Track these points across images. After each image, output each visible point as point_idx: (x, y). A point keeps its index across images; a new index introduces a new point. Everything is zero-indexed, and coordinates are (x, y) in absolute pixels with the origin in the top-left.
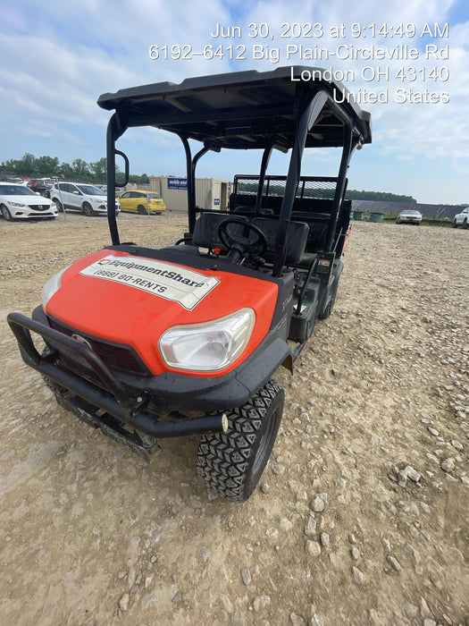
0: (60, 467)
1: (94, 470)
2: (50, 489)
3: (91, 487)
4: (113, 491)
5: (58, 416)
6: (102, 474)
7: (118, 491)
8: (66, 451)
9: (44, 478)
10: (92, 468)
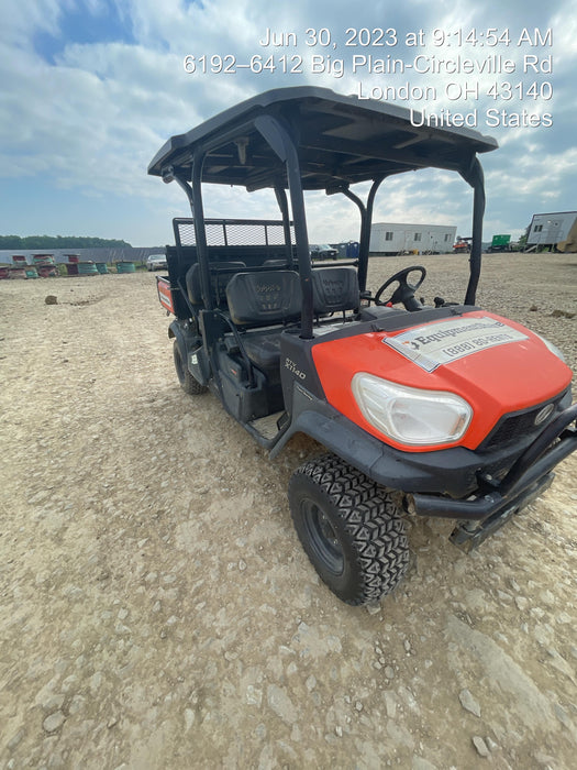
0: (492, 618)
1: (496, 580)
2: (526, 629)
3: (519, 584)
4: (523, 564)
5: (388, 628)
6: (501, 572)
7: (521, 559)
8: (465, 613)
9: (511, 638)
10: (492, 582)
